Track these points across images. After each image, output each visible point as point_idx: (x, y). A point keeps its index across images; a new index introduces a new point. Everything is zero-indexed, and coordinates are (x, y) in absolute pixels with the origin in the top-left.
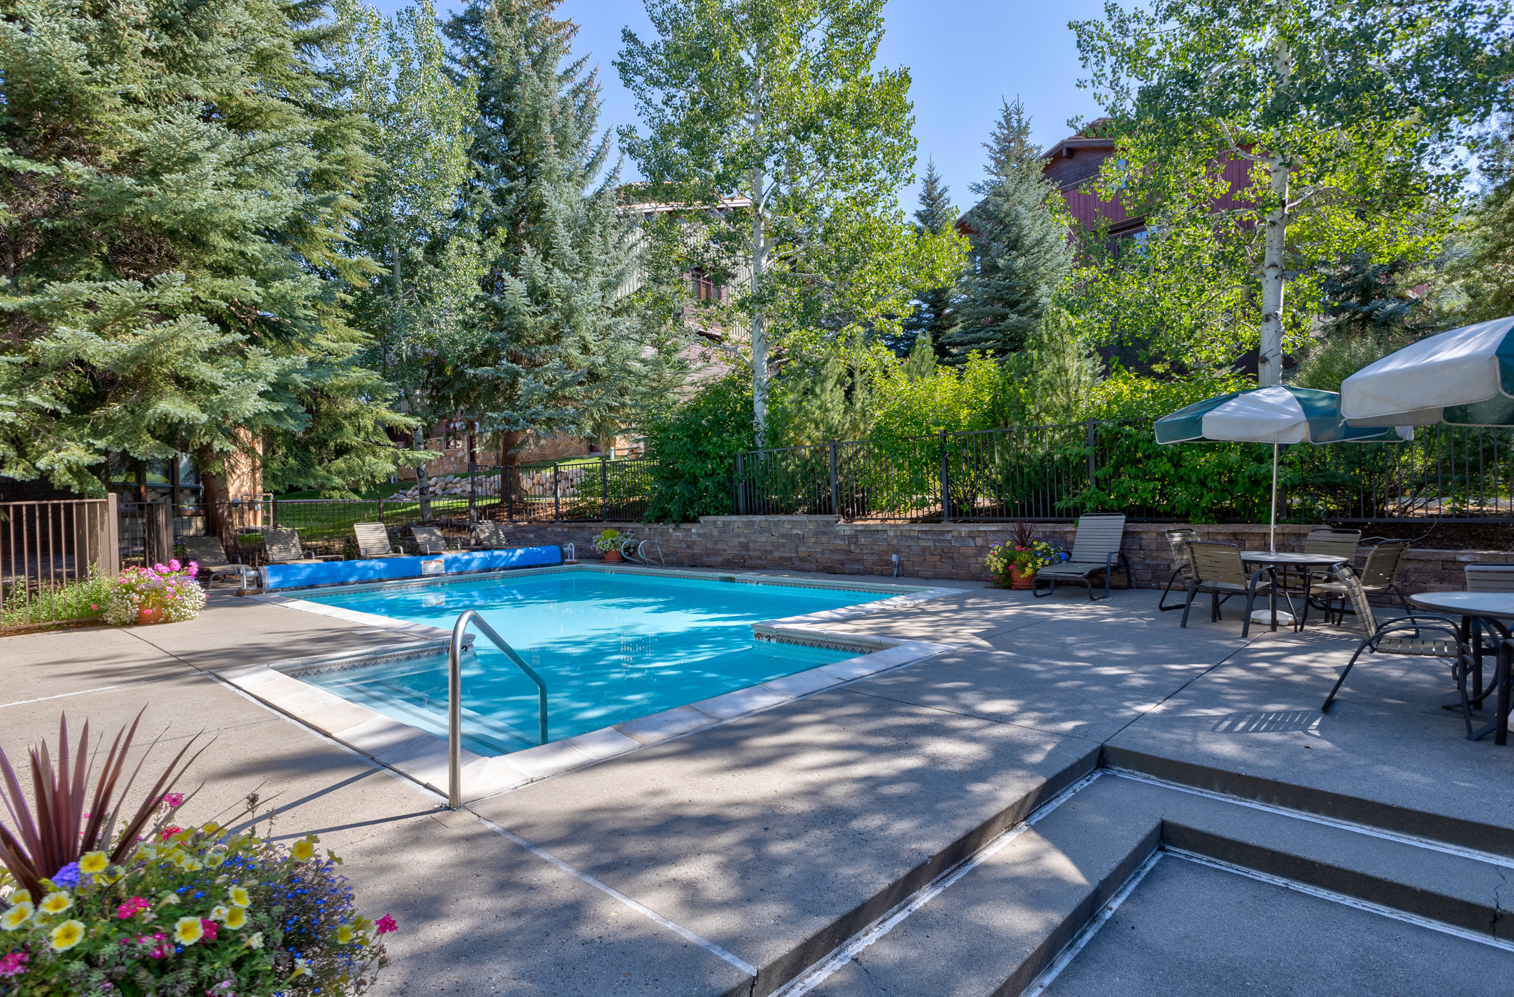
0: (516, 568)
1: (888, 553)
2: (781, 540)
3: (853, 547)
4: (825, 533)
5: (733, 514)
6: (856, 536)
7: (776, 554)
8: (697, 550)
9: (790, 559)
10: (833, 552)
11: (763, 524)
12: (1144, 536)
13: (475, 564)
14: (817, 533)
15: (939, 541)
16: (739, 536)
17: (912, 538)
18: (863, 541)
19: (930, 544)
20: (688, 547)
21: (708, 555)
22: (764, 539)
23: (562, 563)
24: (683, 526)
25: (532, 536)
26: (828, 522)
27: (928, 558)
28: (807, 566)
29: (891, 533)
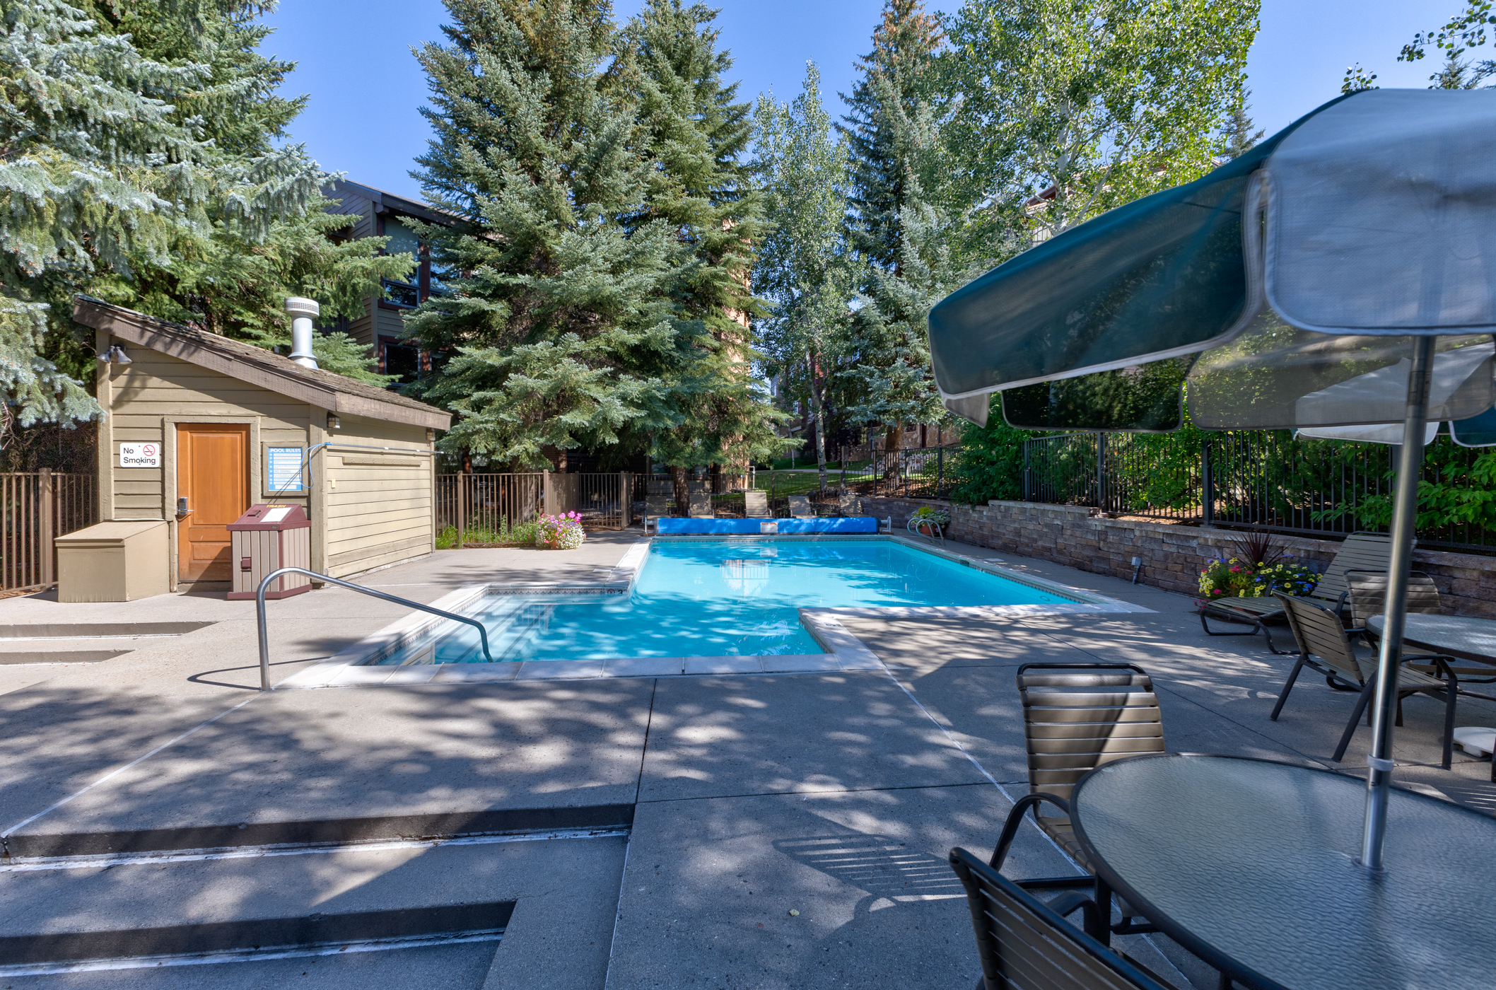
0: (836, 533)
1: (1131, 554)
2: (1045, 530)
3: (1102, 543)
4: (1080, 526)
5: (1015, 499)
6: (1106, 533)
7: (1040, 543)
8: (986, 532)
9: (1050, 549)
10: (1083, 547)
11: (1034, 512)
12: (1457, 574)
13: (803, 528)
14: (1074, 526)
15: (1183, 547)
16: (1014, 522)
17: (1155, 540)
18: (1111, 538)
19: (1173, 549)
20: (980, 528)
21: (993, 537)
22: (1031, 527)
23: (877, 532)
24: (978, 508)
25: (883, 507)
26: (1083, 515)
27: (1170, 565)
28: (1062, 559)
29: (1137, 533)
